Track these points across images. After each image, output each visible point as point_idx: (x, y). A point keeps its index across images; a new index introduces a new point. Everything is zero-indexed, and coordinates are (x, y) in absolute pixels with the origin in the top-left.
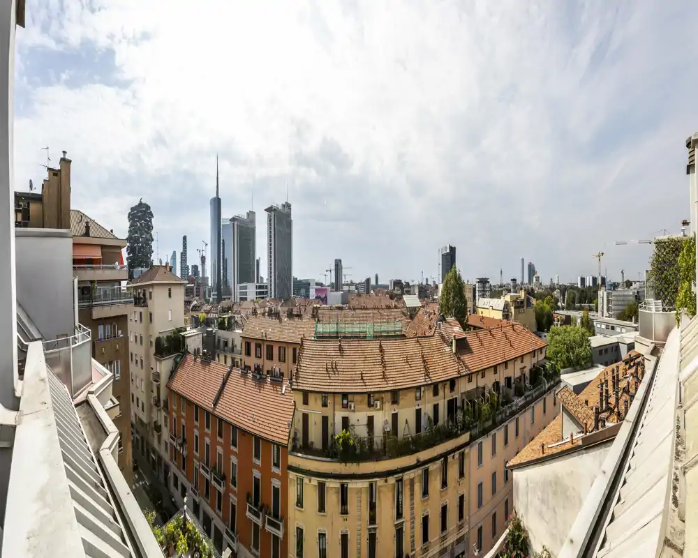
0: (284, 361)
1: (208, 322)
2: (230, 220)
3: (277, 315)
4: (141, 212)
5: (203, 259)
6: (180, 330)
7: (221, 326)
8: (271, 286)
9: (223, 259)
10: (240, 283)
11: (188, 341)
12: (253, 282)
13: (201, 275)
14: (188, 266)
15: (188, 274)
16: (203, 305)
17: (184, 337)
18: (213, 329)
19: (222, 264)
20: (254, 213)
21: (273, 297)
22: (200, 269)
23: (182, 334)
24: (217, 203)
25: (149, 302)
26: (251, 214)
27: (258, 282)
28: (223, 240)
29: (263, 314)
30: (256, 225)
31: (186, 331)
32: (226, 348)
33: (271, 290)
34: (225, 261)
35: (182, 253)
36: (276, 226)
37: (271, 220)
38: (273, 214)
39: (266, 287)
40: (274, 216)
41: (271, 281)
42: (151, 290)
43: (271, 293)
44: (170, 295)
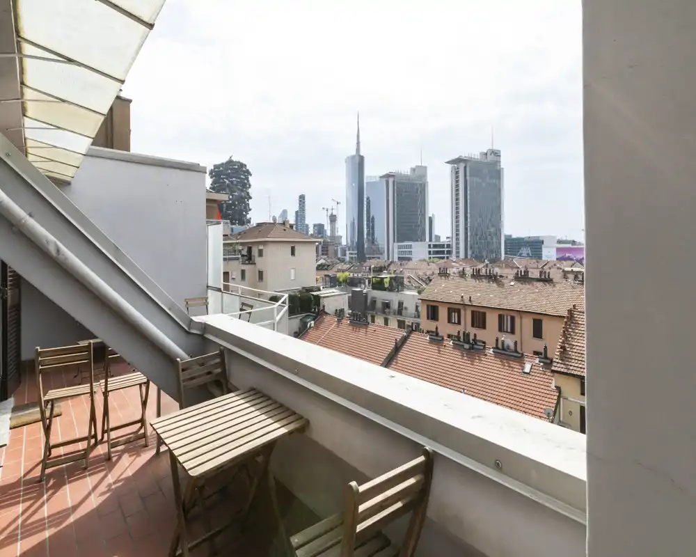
0: (513, 332)
1: (352, 282)
2: (381, 177)
4: (231, 169)
5: (333, 219)
6: (309, 290)
7: (379, 285)
8: (458, 244)
9: (368, 221)
10: (398, 241)
11: (324, 302)
12: (423, 240)
14: (307, 226)
17: (318, 298)
18: (365, 289)
19: (365, 223)
20: (426, 168)
21: (462, 255)
22: (327, 228)
23: (315, 293)
24: (358, 163)
25: (257, 259)
26: (420, 172)
27: (430, 240)
28: (368, 199)
29: (463, 276)
30: (428, 180)
31: (319, 290)
32: (387, 310)
33: (458, 248)
34: (371, 221)
35: (297, 212)
36: (468, 178)
37: (457, 173)
38: (462, 166)
39: (449, 246)
40: (465, 167)
41: (457, 239)
42: (261, 247)
43: (458, 253)
44: (293, 253)
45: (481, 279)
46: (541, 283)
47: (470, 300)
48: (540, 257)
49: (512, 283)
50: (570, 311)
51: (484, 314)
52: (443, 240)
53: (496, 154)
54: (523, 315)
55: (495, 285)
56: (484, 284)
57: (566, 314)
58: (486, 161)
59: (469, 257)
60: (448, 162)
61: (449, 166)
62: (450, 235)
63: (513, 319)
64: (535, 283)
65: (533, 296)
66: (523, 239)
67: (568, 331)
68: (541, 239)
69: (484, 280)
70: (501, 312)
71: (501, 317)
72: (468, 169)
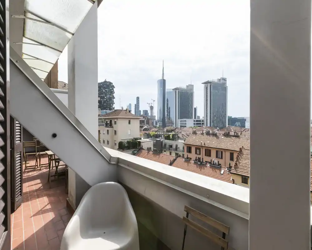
0: (222, 158)
1: (157, 136)
2: (173, 89)
3: (215, 135)
4: (106, 85)
5: (152, 108)
6: (136, 139)
7: (168, 138)
8: (207, 120)
9: (167, 108)
10: (180, 119)
11: (142, 144)
12: (191, 118)
13: (150, 114)
14: (140, 111)
15: (140, 114)
16: (152, 128)
17: (140, 142)
18: (162, 139)
19: (166, 110)
20: (193, 85)
21: (209, 125)
22: (149, 112)
23: (139, 141)
24: (163, 83)
25: (114, 125)
26: (191, 87)
27: (195, 118)
28: (167, 99)
29: (202, 134)
30: (194, 91)
31: (141, 139)
32: (171, 148)
33: (207, 122)
34: (169, 109)
35: (135, 105)
36: (212, 91)
37: (207, 88)
38: (209, 85)
39: (203, 121)
40: (210, 86)
41: (207, 118)
42: (115, 120)
43: (207, 124)
44: (129, 123)
45: (210, 135)
46: (235, 138)
47: (205, 144)
48: (244, 127)
49: (223, 137)
50: (241, 149)
51: (210, 150)
52: (201, 118)
53: (225, 80)
54: (226, 151)
55: (216, 138)
56: (211, 138)
57: (238, 150)
58: (220, 83)
59: (212, 126)
60: (202, 83)
61: (204, 85)
62: (203, 116)
63: (222, 152)
64: (232, 137)
65: (231, 143)
66: (237, 118)
67: (239, 157)
68: (245, 118)
69: (211, 136)
70: (217, 150)
71: (217, 152)
72: (212, 86)
